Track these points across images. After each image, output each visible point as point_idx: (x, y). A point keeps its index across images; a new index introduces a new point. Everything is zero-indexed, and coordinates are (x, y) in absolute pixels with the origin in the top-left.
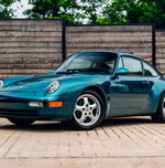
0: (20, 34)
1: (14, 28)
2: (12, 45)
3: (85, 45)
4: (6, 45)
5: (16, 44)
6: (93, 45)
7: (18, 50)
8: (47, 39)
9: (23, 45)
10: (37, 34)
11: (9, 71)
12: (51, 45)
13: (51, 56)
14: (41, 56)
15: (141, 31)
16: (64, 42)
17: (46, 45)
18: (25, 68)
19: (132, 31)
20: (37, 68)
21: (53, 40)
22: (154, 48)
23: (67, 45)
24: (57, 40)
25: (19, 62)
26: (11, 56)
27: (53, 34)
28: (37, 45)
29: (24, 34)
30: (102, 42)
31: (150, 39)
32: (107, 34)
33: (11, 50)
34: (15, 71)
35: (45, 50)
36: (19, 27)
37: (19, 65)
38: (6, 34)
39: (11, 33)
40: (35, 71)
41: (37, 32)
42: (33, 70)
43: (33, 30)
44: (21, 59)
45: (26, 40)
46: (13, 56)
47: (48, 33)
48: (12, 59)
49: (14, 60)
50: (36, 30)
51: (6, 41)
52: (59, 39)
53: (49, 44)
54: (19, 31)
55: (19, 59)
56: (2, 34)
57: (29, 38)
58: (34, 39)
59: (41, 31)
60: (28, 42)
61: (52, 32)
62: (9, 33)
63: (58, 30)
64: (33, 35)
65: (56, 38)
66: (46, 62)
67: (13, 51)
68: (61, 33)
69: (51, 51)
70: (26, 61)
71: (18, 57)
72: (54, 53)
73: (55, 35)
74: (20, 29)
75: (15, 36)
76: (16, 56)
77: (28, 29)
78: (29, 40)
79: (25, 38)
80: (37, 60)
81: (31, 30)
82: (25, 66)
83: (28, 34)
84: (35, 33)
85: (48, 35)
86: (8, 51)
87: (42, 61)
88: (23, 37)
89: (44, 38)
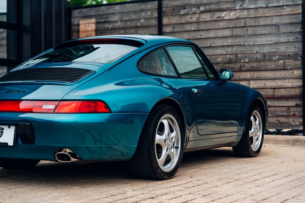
0: (232, 15)
1: (225, 6)
2: (220, 33)
4: (212, 34)
5: (227, 33)
7: (230, 41)
8: (276, 20)
9: (238, 32)
10: (260, 13)
12: (283, 29)
14: (266, 50)
17: (273, 30)
18: (240, 70)
20: (259, 70)
21: (286, 20)
24: (294, 21)
25: (230, 62)
26: (219, 51)
27: (287, 10)
28: (260, 31)
29: (238, 14)
33: (219, 42)
36: (231, 4)
37: (230, 65)
38: (212, 17)
39: (219, 15)
40: (256, 74)
41: (259, 9)
42: (252, 73)
43: (253, 6)
44: (235, 55)
45: (243, 25)
46: (223, 51)
47: (278, 9)
48: (221, 56)
49: (223, 58)
50: (258, 6)
51: (211, 28)
52: (297, 18)
53: (279, 28)
54: (231, 10)
55: (231, 57)
56: (206, 17)
57: (248, 20)
58: (255, 21)
59: (266, 7)
60: (245, 27)
61: (284, 6)
62: (217, 15)
63: (295, 3)
64: (252, 14)
65: (292, 16)
66: (274, 59)
67: (223, 43)
68: (300, 7)
69: (283, 39)
70: (241, 59)
71: (230, 53)
72: (288, 44)
73: (290, 11)
74: (233, 6)
75: (225, 18)
76: (226, 52)
77: (245, 6)
78: (247, 24)
79: (240, 21)
80: (259, 56)
81: (249, 7)
82: (241, 67)
83: (245, 13)
84: (255, 11)
85: (278, 12)
86: (215, 43)
87: (267, 58)
88: (237, 19)
89: (270, 18)
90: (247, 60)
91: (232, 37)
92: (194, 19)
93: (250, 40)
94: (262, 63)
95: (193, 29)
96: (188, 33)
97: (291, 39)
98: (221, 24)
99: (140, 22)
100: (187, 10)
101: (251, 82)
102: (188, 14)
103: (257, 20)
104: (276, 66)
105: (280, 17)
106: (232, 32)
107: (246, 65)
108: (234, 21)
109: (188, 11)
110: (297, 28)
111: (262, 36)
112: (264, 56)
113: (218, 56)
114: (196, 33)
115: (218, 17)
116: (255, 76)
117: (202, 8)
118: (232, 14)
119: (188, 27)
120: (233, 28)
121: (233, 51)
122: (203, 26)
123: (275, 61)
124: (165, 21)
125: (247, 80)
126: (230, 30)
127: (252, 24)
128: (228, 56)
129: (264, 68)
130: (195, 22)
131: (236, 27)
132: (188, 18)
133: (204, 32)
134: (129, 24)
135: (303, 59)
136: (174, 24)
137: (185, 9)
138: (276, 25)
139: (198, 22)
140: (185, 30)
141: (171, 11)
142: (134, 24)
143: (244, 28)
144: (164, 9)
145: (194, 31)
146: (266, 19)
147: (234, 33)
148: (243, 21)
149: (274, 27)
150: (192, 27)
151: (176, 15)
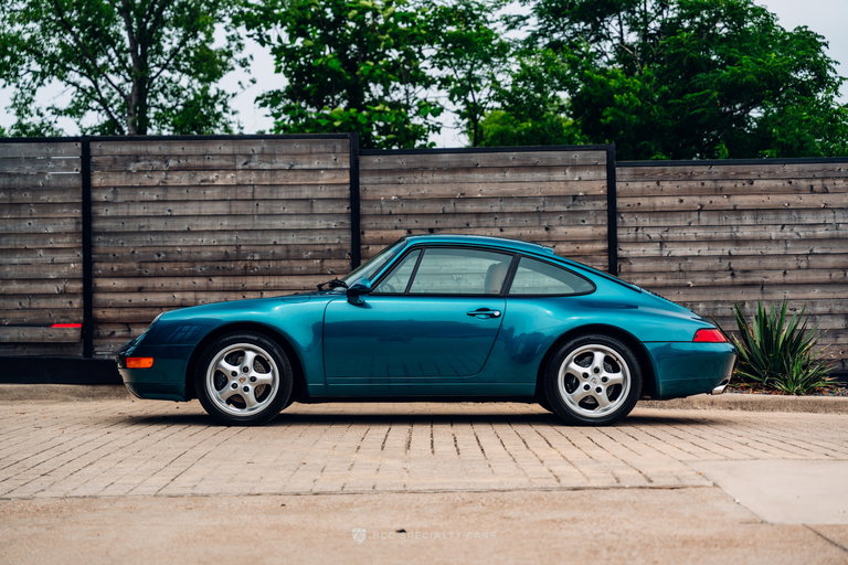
0: (229, 178)
1: (216, 162)
2: (207, 209)
3: (417, 208)
4: (191, 209)
5: (221, 208)
6: (438, 208)
7: (226, 223)
8: (307, 193)
9: (241, 208)
10: (280, 178)
11: (200, 282)
12: (319, 208)
13: (318, 238)
14: (291, 239)
15: (575, 167)
16: (355, 198)
17: (301, 207)
18: (245, 273)
19: (549, 168)
20: (279, 274)
21: (324, 193)
22: (613, 214)
23: (364, 209)
24: (336, 195)
25: (226, 258)
26: (205, 240)
27: (326, 178)
28: (279, 208)
29: (241, 177)
30: (465, 199)
31: (600, 187)
32: (479, 176)
33: (206, 224)
34: (217, 282)
35: (304, 223)
36: (227, 160)
37: (228, 265)
38: (191, 178)
39: (205, 177)
40: (274, 281)
41: (278, 172)
42: (267, 279)
43: (267, 166)
44: (234, 248)
45: (249, 196)
46: (212, 240)
47: (311, 175)
48: (209, 249)
49: (214, 252)
50: (275, 166)
51: (191, 198)
52: (341, 191)
53: (312, 206)
54: (227, 169)
55: (229, 250)
56: (181, 179)
57: (258, 189)
58: (271, 192)
59: (290, 170)
60: (253, 200)
61: (321, 169)
62: (201, 176)
63: (339, 167)
64: (266, 179)
65: (335, 188)
66: (305, 256)
67: (212, 225)
68: (347, 174)
69: (320, 224)
70: (247, 255)
71: (226, 243)
72: (328, 232)
73: (332, 179)
74: (231, 163)
75: (216, 183)
76: (219, 241)
77: (253, 164)
78: (257, 196)
79: (244, 189)
80: (278, 250)
81: (261, 167)
82: (246, 267)
83: (253, 177)
84: (271, 175)
85: (312, 180)
86: (197, 226)
87: (292, 254)
88: (238, 185)
89: (298, 188)
90: (257, 257)
91: (229, 215)
92: (156, 181)
93: (262, 222)
94: (284, 263)
95: (155, 198)
96: (146, 205)
97: (333, 225)
98: (208, 192)
99: (44, 178)
100: (143, 163)
101: (265, 293)
102: (145, 172)
103: (275, 189)
104: (309, 267)
105: (314, 188)
106: (230, 207)
107: (256, 264)
108: (233, 189)
109: (144, 166)
110: (342, 207)
111: (284, 217)
112: (288, 251)
113: (204, 248)
114: (161, 206)
115: (202, 181)
116: (272, 285)
117: (172, 163)
118: (229, 176)
119: (146, 195)
120: (230, 200)
121: (231, 240)
122: (172, 195)
123: (307, 259)
124: (97, 180)
125: (257, 291)
126: (225, 204)
127: (267, 196)
128: (222, 249)
129: (287, 271)
130: (158, 186)
131: (237, 200)
132: (144, 179)
133: (178, 205)
134: (18, 181)
135: (352, 258)
136: (115, 188)
137: (138, 161)
138: (307, 199)
139: (165, 187)
140: (137, 198)
141: (109, 163)
142: (29, 182)
143: (251, 203)
144: (94, 159)
145: (158, 201)
146: (291, 189)
147: (234, 211)
148: (250, 190)
149: (304, 203)
150: (153, 194)
151: (121, 171)
